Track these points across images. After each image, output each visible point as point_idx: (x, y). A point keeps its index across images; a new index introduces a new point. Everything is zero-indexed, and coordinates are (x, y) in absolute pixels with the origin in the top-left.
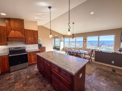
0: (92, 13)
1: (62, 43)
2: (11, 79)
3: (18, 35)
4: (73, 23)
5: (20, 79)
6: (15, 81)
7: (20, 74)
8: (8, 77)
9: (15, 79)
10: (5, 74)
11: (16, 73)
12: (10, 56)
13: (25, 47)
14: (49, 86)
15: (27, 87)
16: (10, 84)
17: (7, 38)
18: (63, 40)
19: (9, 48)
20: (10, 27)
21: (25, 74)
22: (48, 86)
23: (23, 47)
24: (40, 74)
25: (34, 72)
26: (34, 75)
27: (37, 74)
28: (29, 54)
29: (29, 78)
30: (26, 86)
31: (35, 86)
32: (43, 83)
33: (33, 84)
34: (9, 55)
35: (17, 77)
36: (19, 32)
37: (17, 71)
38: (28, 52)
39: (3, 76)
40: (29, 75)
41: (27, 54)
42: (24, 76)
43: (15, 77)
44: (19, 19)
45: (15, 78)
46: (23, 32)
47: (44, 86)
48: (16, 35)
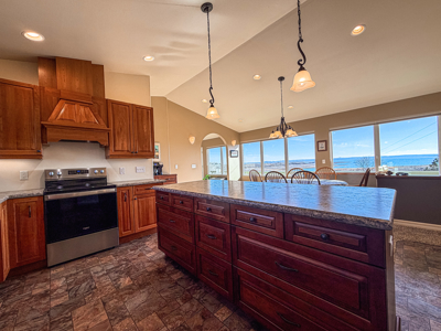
0: (358, 29)
1: (234, 163)
2: (52, 292)
3: (84, 120)
4: (281, 79)
5: (91, 290)
6: (71, 301)
7: (87, 271)
8: (40, 285)
9: (72, 294)
10: (27, 273)
11: (71, 269)
12: (50, 197)
13: (104, 169)
14: (223, 314)
15: (127, 321)
16: (53, 313)
17: (43, 126)
18: (238, 149)
19: (47, 172)
20: (54, 90)
21: (109, 272)
22: (219, 317)
23: (100, 169)
24: (171, 268)
25: (147, 265)
26: (151, 273)
27: (160, 272)
28: (123, 194)
29: (129, 287)
30: (124, 318)
31: (161, 317)
32: (195, 303)
33: (153, 308)
34: (46, 194)
35: (79, 283)
36: (88, 110)
37: (76, 262)
38: (118, 184)
39: (17, 281)
40: (128, 274)
41: (114, 194)
42: (106, 281)
43: (69, 285)
44: (88, 63)
45: (68, 291)
46: (99, 112)
47: (203, 318)
48: (77, 120)
